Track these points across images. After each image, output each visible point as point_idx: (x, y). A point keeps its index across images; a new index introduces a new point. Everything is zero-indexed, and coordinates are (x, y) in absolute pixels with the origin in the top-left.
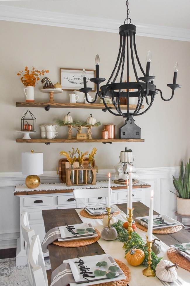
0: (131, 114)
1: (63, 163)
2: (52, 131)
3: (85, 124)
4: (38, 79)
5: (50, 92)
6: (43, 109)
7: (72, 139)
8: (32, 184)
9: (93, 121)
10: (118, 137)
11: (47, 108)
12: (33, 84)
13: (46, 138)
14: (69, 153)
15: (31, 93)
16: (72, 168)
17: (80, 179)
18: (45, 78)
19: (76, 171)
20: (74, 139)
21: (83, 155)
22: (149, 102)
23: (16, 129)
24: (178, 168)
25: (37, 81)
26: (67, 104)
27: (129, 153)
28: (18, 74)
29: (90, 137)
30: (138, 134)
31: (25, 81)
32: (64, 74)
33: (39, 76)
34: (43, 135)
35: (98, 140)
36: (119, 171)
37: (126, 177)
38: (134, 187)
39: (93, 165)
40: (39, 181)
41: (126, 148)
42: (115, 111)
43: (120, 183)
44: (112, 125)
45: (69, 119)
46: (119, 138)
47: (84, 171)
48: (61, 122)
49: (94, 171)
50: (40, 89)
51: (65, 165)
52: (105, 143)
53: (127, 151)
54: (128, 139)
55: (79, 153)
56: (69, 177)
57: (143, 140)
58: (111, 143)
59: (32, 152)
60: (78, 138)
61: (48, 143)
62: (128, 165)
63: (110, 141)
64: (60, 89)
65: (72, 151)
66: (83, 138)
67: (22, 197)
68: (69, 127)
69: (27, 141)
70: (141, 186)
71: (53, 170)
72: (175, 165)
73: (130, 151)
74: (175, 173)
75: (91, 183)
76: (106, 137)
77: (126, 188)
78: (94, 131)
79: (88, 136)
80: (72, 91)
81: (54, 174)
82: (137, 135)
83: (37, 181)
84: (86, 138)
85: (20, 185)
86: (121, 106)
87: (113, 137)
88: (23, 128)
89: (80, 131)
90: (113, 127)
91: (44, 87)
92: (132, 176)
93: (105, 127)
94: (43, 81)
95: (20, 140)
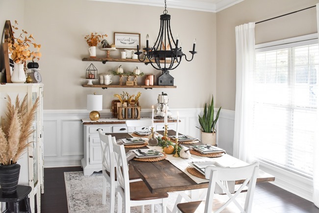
0: (167, 69)
1: (115, 103)
2: (108, 80)
3: (132, 74)
4: (99, 41)
5: (107, 51)
6: (102, 62)
7: (123, 85)
8: (94, 117)
9: (138, 72)
10: (156, 84)
11: (104, 62)
12: (95, 44)
13: (104, 84)
14: (120, 96)
15: (94, 51)
16: (122, 107)
17: (128, 115)
18: (104, 40)
19: (125, 109)
20: (124, 85)
21: (130, 97)
22: (179, 61)
23: (82, 77)
24: (203, 109)
25: (98, 43)
26: (119, 59)
27: (165, 96)
28: (85, 38)
29: (136, 84)
30: (172, 82)
31: (90, 42)
32: (117, 37)
33: (99, 39)
34: (102, 82)
35: (142, 86)
36: (157, 109)
37: (163, 115)
38: (169, 121)
39: (138, 105)
40: (99, 116)
42: (155, 65)
43: (159, 119)
44: (152, 75)
45: (121, 71)
46: (158, 85)
47: (132, 109)
48: (114, 72)
49: (139, 109)
50: (100, 48)
51: (116, 105)
52: (146, 88)
53: (163, 94)
54: (164, 86)
55: (128, 96)
56: (120, 113)
57: (176, 87)
58: (151, 88)
59: (95, 94)
60: (127, 84)
61: (104, 88)
62: (164, 105)
63: (150, 87)
64: (114, 48)
65: (123, 94)
66: (131, 84)
67: (88, 126)
68: (121, 76)
69: (90, 86)
70: (174, 121)
71: (108, 108)
72: (201, 107)
73: (166, 95)
74: (201, 114)
75: (136, 118)
76: (148, 84)
77: (163, 121)
78: (138, 79)
80: (123, 49)
81: (108, 111)
82: (170, 83)
83: (98, 116)
84: (133, 84)
85: (85, 119)
86: (161, 61)
87: (152, 84)
88: (87, 77)
89: (129, 80)
91: (103, 47)
92: (168, 114)
93: (146, 77)
94: (102, 43)
95: (85, 85)
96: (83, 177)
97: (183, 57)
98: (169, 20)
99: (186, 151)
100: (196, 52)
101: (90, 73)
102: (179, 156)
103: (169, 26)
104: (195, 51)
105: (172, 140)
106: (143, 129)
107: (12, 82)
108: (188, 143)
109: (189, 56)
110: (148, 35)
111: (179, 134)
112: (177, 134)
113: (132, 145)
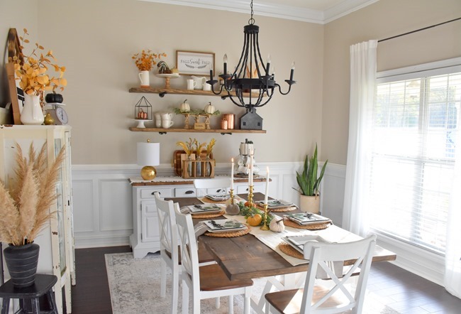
0: (253, 106)
1: (178, 155)
2: (168, 120)
3: (203, 112)
4: (154, 63)
5: (166, 78)
6: (158, 95)
7: (189, 129)
8: (148, 175)
9: (211, 110)
10: (238, 127)
11: (162, 95)
12: (149, 68)
13: (162, 127)
14: (186, 144)
15: (146, 78)
16: (189, 160)
17: (198, 172)
18: (161, 62)
19: (193, 163)
20: (191, 128)
21: (200, 147)
22: (270, 94)
23: (129, 117)
24: (303, 163)
25: (153, 66)
26: (183, 90)
27: (249, 145)
28: (133, 58)
29: (209, 127)
30: (260, 124)
31: (140, 65)
32: (181, 57)
33: (154, 60)
34: (159, 124)
35: (218, 131)
36: (239, 164)
37: (248, 171)
38: (255, 180)
39: (211, 157)
40: (156, 173)
41: (246, 140)
42: (236, 99)
43: (241, 177)
44: (231, 114)
45: (187, 107)
46: (240, 128)
47: (202, 163)
48: (178, 111)
49: (212, 163)
50: (155, 73)
51: (180, 157)
52: (223, 134)
53: (247, 142)
54: (249, 130)
55: (196, 144)
56: (186, 169)
57: (265, 132)
58: (230, 134)
59: (148, 142)
60: (195, 128)
61: (161, 133)
62: (248, 158)
63: (229, 131)
64: (177, 74)
65: (189, 141)
66: (201, 128)
67: (139, 189)
68: (186, 115)
69: (142, 130)
70: (262, 180)
71: (167, 162)
72: (299, 161)
73: (251, 143)
74: (299, 170)
75: (209, 176)
76: (226, 128)
77: (247, 181)
78: (211, 120)
79: (206, 125)
80: (190, 76)
81: (169, 167)
82: (258, 125)
83: (153, 173)
84: (204, 128)
85: (134, 178)
86: (244, 94)
87: (232, 128)
88: (137, 116)
89: (198, 121)
90: (233, 116)
92: (254, 169)
93: (224, 117)
94: (158, 65)
95: (133, 128)
96: (132, 260)
97: (276, 89)
98: (257, 33)
99: (278, 222)
100: (294, 82)
101: (141, 111)
102: (269, 229)
103: (256, 43)
104: (293, 80)
105: (259, 206)
106: (218, 191)
107: (22, 124)
108: (281, 210)
109: (285, 87)
110: (226, 55)
111: (269, 198)
112: (266, 198)
113: (203, 214)
